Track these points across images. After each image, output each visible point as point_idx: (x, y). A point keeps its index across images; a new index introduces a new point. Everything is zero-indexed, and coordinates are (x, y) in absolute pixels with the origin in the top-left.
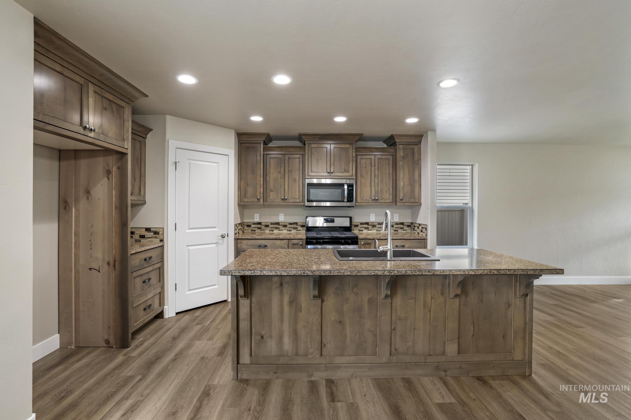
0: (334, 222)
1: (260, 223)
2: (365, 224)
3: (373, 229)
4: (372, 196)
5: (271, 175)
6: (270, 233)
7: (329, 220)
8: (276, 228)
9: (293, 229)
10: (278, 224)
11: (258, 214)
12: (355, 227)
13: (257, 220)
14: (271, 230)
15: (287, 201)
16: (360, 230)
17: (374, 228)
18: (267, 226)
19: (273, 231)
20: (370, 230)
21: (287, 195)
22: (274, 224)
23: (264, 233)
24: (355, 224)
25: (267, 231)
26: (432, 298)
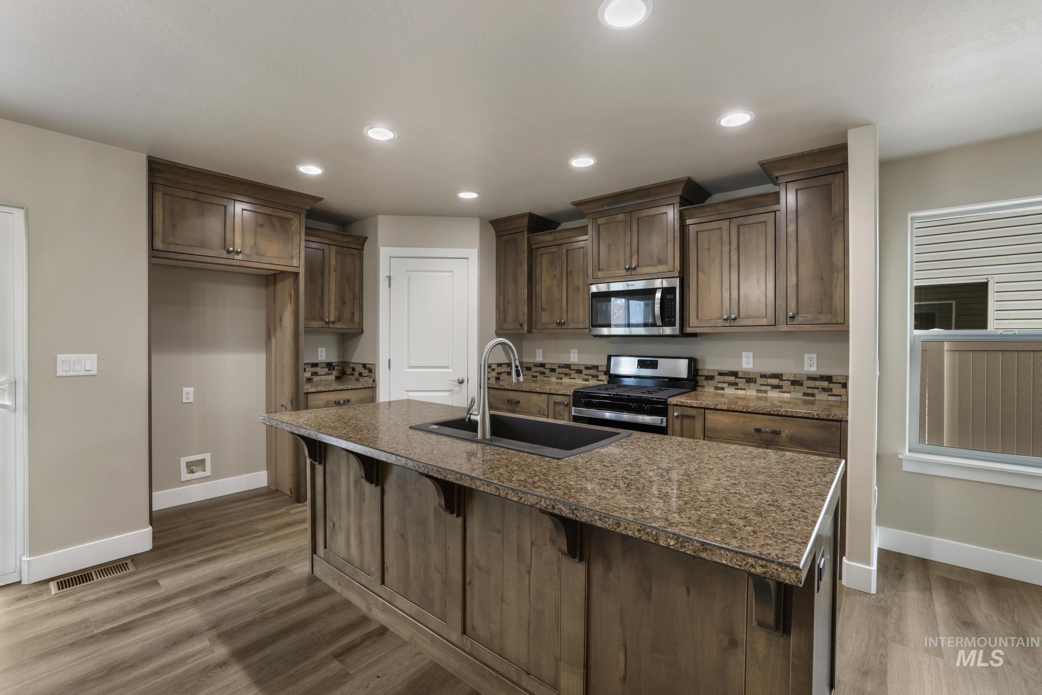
0: (656, 368)
1: (542, 365)
2: (731, 376)
3: (749, 386)
4: (724, 312)
5: (543, 284)
6: (557, 383)
7: (649, 363)
8: (566, 375)
9: (592, 377)
10: (568, 366)
11: (541, 350)
12: (706, 379)
13: (539, 359)
14: (559, 377)
15: (565, 327)
16: (717, 388)
17: (752, 385)
18: (553, 370)
19: (561, 379)
20: (741, 389)
21: (565, 316)
22: (563, 367)
23: (549, 383)
24: (707, 374)
25: (554, 380)
26: (532, 544)
